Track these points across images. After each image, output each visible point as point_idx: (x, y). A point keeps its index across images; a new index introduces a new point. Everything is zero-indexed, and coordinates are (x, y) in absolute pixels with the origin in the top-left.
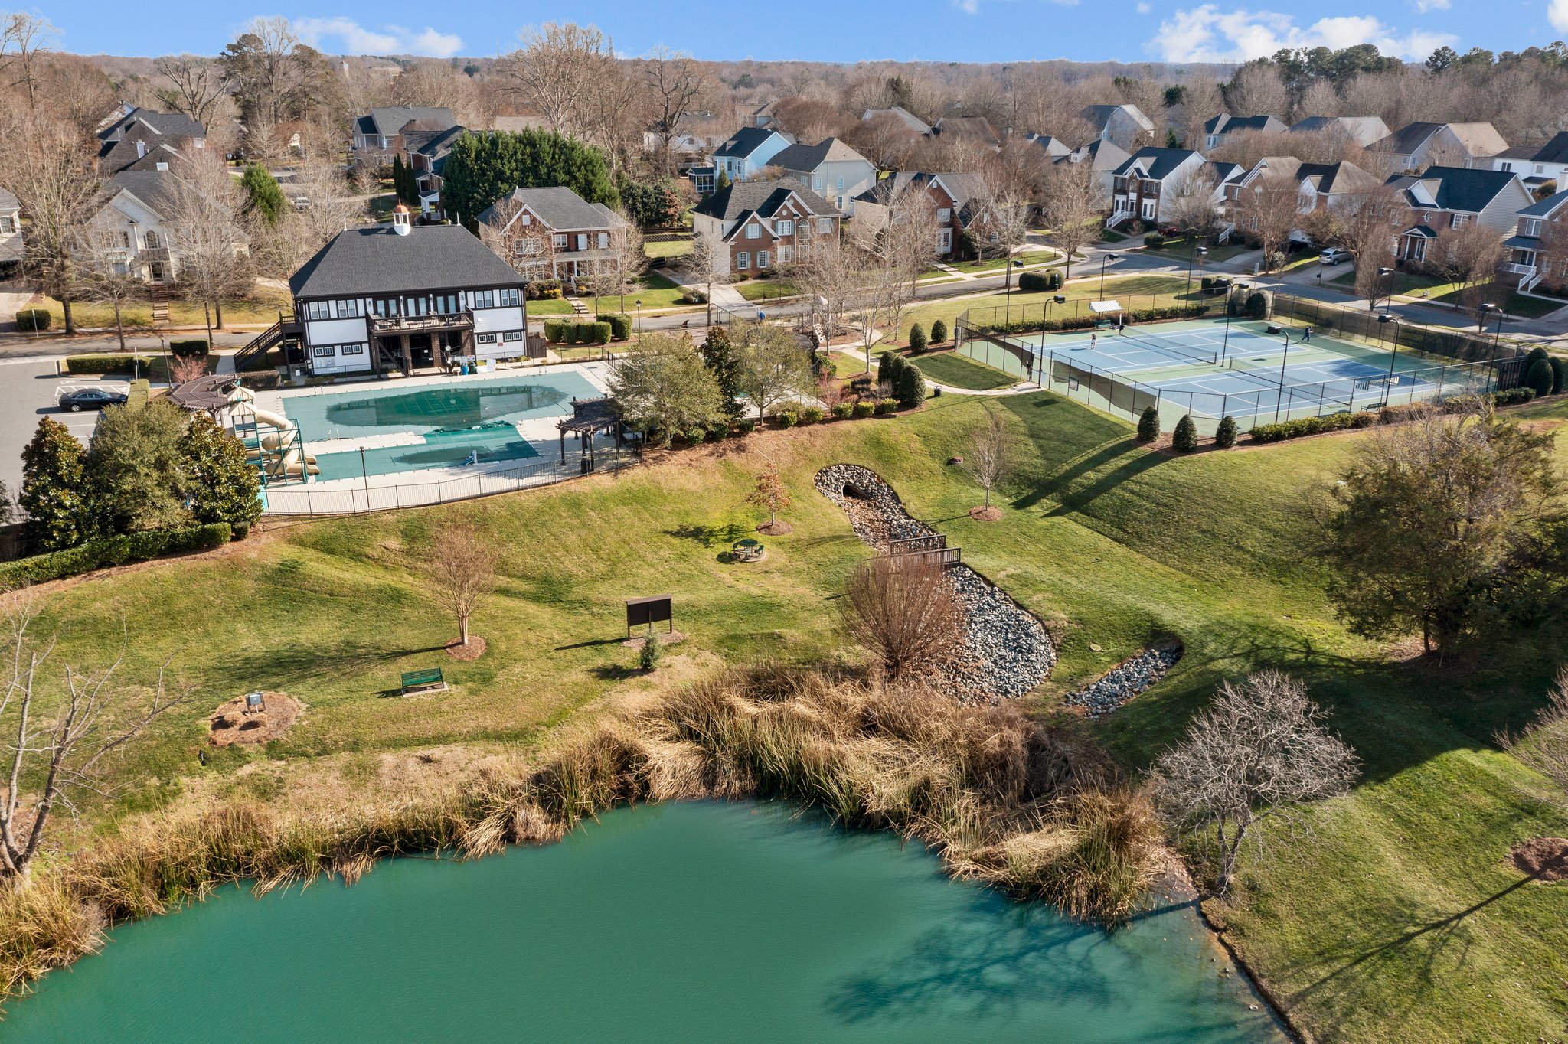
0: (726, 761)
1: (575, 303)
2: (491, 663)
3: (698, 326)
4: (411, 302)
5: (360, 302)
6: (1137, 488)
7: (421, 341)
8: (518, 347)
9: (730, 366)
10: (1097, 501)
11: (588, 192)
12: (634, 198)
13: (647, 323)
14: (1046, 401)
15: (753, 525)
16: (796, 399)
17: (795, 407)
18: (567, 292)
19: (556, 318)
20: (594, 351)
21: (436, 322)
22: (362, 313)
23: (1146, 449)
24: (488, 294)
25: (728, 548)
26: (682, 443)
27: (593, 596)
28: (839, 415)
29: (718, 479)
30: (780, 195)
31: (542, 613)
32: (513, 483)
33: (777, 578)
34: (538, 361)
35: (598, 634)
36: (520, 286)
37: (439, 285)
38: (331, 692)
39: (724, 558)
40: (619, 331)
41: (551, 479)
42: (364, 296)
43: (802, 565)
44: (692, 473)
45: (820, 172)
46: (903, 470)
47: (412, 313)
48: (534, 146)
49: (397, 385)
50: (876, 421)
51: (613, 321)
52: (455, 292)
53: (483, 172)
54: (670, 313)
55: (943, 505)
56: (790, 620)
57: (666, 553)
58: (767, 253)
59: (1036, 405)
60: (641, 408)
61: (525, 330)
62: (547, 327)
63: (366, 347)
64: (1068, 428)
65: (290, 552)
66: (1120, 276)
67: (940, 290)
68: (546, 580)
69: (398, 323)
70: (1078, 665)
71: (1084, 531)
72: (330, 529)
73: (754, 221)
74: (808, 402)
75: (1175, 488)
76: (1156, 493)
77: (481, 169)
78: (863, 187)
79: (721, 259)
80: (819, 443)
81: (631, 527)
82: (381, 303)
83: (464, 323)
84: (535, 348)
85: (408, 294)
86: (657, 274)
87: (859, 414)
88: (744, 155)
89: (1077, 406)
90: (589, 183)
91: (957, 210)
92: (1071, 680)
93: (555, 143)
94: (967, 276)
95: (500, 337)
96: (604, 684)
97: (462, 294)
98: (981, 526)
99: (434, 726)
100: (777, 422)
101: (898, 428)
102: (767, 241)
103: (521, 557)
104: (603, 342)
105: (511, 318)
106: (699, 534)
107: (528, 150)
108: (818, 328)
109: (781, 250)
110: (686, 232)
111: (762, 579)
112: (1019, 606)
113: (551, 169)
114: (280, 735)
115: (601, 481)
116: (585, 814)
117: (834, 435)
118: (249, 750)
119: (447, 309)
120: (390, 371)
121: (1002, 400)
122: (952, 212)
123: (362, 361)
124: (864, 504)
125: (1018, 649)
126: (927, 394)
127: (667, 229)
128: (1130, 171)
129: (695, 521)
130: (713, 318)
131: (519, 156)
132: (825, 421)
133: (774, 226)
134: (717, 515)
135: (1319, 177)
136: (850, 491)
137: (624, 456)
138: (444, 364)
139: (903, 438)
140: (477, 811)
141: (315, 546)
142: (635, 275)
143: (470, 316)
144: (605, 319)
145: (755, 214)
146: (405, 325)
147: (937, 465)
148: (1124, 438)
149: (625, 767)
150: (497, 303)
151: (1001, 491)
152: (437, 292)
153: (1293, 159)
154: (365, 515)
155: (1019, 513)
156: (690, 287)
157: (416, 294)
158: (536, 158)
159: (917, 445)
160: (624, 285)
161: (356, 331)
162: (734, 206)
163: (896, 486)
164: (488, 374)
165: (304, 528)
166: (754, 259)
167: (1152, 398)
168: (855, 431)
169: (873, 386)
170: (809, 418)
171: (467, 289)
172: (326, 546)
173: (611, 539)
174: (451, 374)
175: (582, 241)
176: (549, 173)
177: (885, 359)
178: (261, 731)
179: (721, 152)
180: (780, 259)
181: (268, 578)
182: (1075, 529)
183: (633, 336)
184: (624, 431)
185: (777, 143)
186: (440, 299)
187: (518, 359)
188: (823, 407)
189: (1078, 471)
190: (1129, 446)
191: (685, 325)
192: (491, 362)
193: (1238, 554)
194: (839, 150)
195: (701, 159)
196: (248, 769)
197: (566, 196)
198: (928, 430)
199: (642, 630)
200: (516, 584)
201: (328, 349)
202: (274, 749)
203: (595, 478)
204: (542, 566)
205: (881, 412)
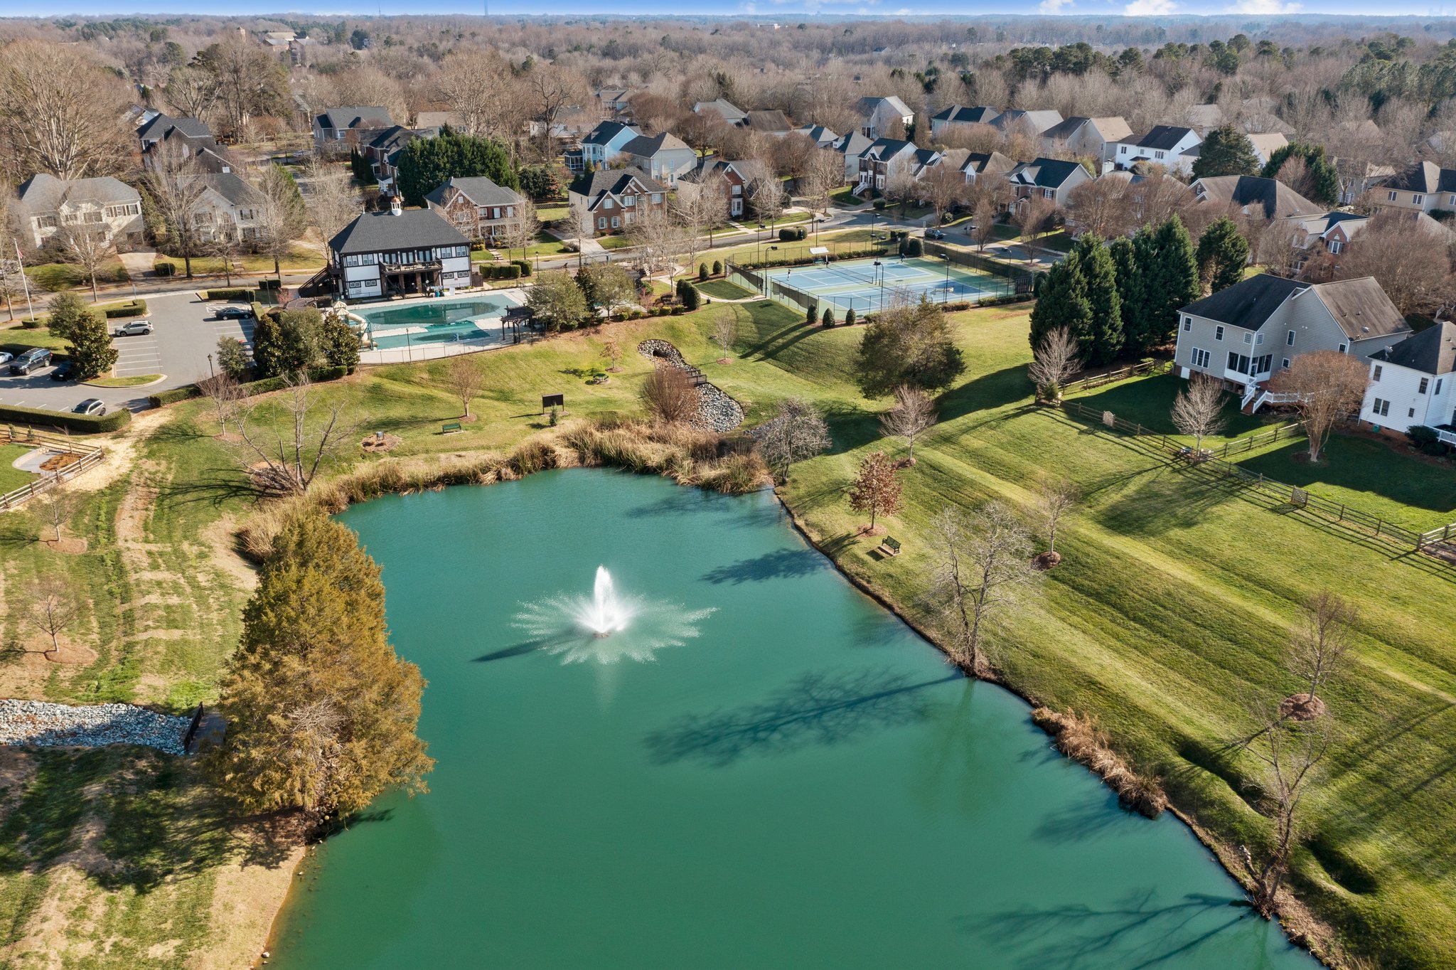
0: (589, 454)
1: (494, 253)
2: (481, 423)
3: (573, 266)
4: (404, 255)
5: (375, 255)
6: (801, 346)
7: (410, 277)
8: (466, 281)
9: (591, 287)
10: (781, 353)
11: (497, 177)
12: (528, 179)
13: (542, 265)
14: (767, 305)
15: (604, 368)
16: (628, 305)
17: (627, 310)
18: (489, 246)
19: (486, 263)
20: (512, 282)
21: (420, 266)
22: (376, 262)
23: (810, 327)
24: (448, 249)
25: (591, 379)
26: (566, 328)
27: (525, 398)
28: (652, 314)
29: (585, 347)
30: (625, 179)
31: (502, 405)
32: (481, 348)
33: (615, 390)
34: (479, 289)
35: (529, 413)
36: (467, 244)
37: (421, 244)
38: (410, 434)
39: (588, 383)
40: (526, 270)
41: (498, 346)
42: (377, 252)
43: (628, 385)
44: (571, 344)
45: (656, 157)
46: (685, 342)
47: (405, 262)
48: (459, 146)
49: (398, 303)
50: (672, 317)
51: (521, 264)
52: (429, 248)
53: (426, 164)
54: (555, 259)
55: (704, 357)
56: (621, 406)
57: (559, 380)
58: (618, 218)
59: (761, 307)
60: (543, 312)
61: (470, 270)
62: (481, 268)
63: (379, 282)
64: (774, 318)
65: (377, 380)
66: (848, 230)
67: (729, 241)
68: (501, 392)
69: (399, 267)
70: (754, 421)
71: (772, 367)
72: (393, 370)
73: (609, 197)
74: (635, 307)
75: (818, 345)
76: (810, 348)
77: (424, 162)
78: (686, 168)
79: (587, 221)
80: (640, 329)
81: (542, 368)
82: (387, 256)
83: (436, 266)
84: (476, 281)
85: (402, 250)
86: (547, 232)
87: (663, 313)
88: (604, 143)
89: (782, 307)
90: (498, 171)
91: (746, 187)
92: (749, 426)
93: (474, 144)
94: (750, 231)
95: (456, 274)
96: (533, 430)
97: (433, 250)
98: (721, 366)
99: (461, 444)
100: (618, 318)
101: (685, 321)
102: (617, 210)
103: (489, 382)
104: (516, 277)
105: (462, 264)
106: (576, 373)
107: (455, 149)
108: (646, 267)
109: (627, 216)
110: (564, 202)
111: (608, 391)
112: (730, 398)
113: (472, 162)
114: (393, 448)
115: (524, 347)
116: (530, 472)
117: (649, 325)
118: (382, 453)
119: (425, 259)
120: (393, 296)
121: (743, 305)
122: (742, 187)
123: (377, 290)
124: (663, 359)
125: (727, 415)
126: (702, 303)
127: (551, 200)
128: (868, 156)
129: (573, 366)
130: (583, 261)
131: (450, 154)
132: (644, 317)
133: (622, 201)
134: (585, 364)
135: (978, 163)
136: (656, 353)
137: (535, 335)
138: (424, 290)
139: (686, 326)
140: (486, 470)
141: (387, 377)
142: (532, 234)
143: (440, 263)
144: (516, 263)
145: (609, 192)
146: (403, 269)
147: (704, 339)
148: (801, 322)
149: (546, 454)
150: (454, 255)
151: (735, 350)
152: (419, 249)
153: (965, 150)
154: (409, 363)
155: (742, 360)
156: (568, 241)
157: (407, 250)
158: (461, 154)
159: (694, 329)
160: (526, 242)
161: (373, 272)
162: (595, 187)
163: (681, 350)
164: (450, 296)
165: (380, 369)
166: (609, 222)
167: (816, 301)
168: (660, 322)
169: (674, 299)
170: (636, 316)
171: (436, 247)
172: (392, 377)
173: (532, 374)
174: (429, 297)
175: (497, 212)
176: (470, 164)
177: (680, 283)
178: (385, 447)
179: (587, 140)
180: (627, 221)
181: (369, 391)
182: (769, 367)
183: (534, 273)
184: (534, 323)
185: (627, 135)
186: (421, 253)
187: (466, 288)
188: (644, 310)
189: (775, 339)
190: (802, 325)
191: (565, 266)
192: (452, 289)
193: (841, 374)
194: (671, 142)
195: (573, 142)
196: (382, 461)
197: (484, 182)
198: (700, 321)
199: (549, 410)
200: (486, 393)
201: (357, 283)
202: (392, 453)
203: (521, 346)
204: (499, 386)
205: (676, 312)
